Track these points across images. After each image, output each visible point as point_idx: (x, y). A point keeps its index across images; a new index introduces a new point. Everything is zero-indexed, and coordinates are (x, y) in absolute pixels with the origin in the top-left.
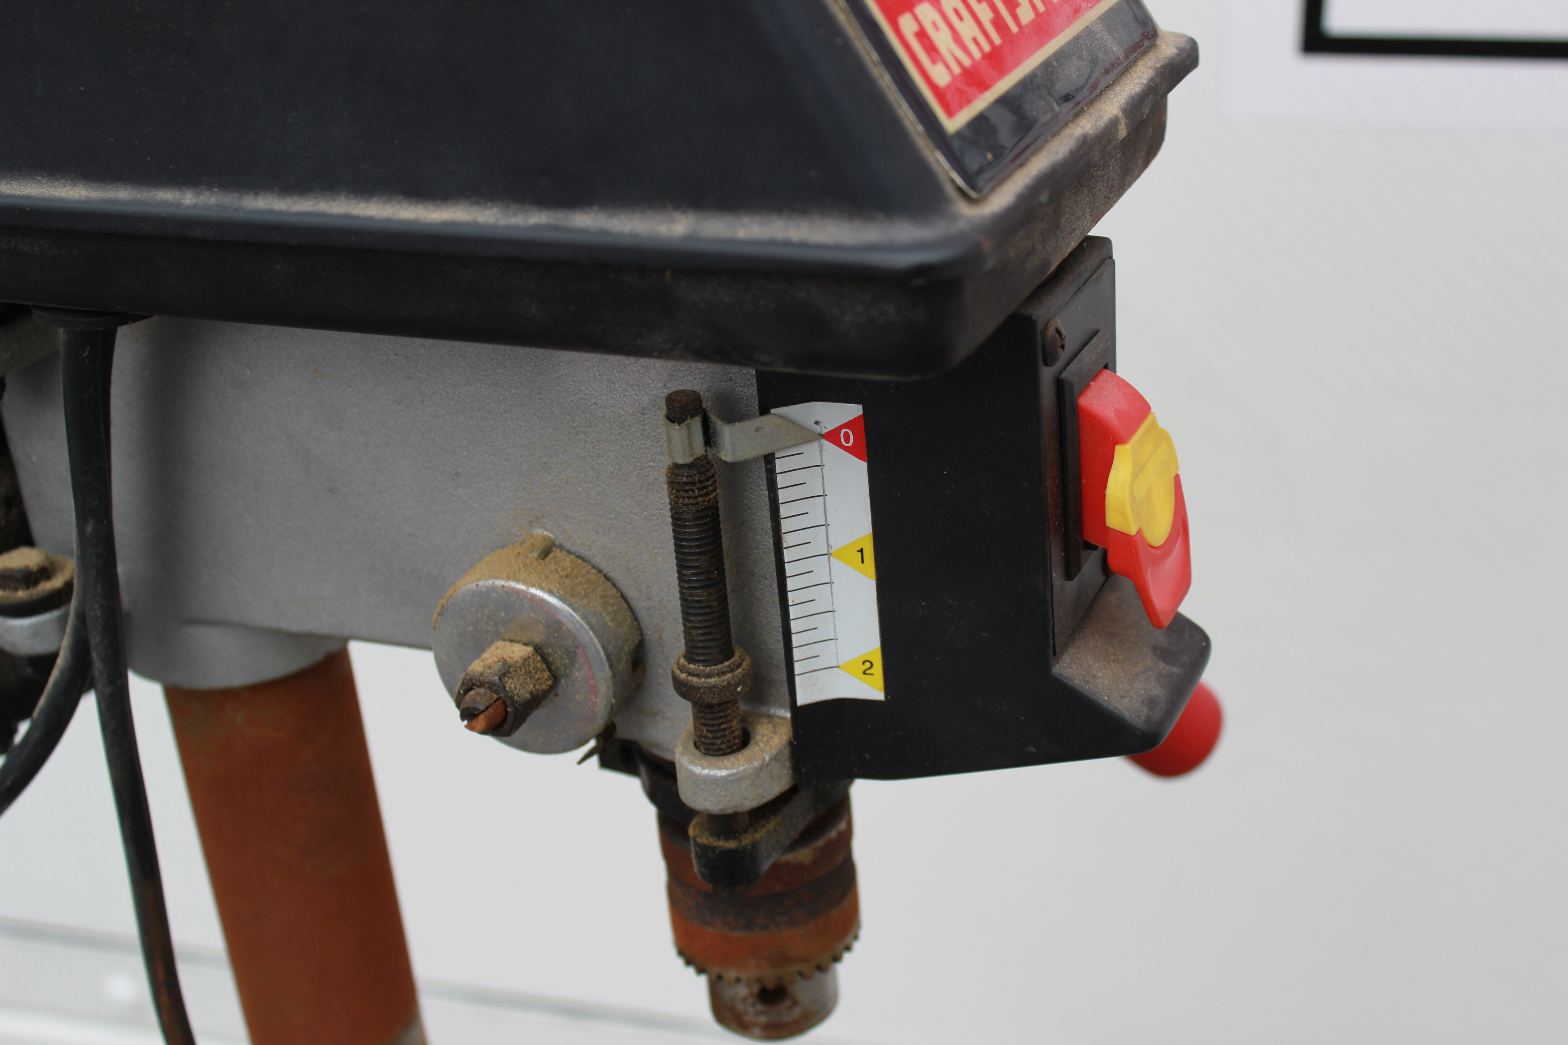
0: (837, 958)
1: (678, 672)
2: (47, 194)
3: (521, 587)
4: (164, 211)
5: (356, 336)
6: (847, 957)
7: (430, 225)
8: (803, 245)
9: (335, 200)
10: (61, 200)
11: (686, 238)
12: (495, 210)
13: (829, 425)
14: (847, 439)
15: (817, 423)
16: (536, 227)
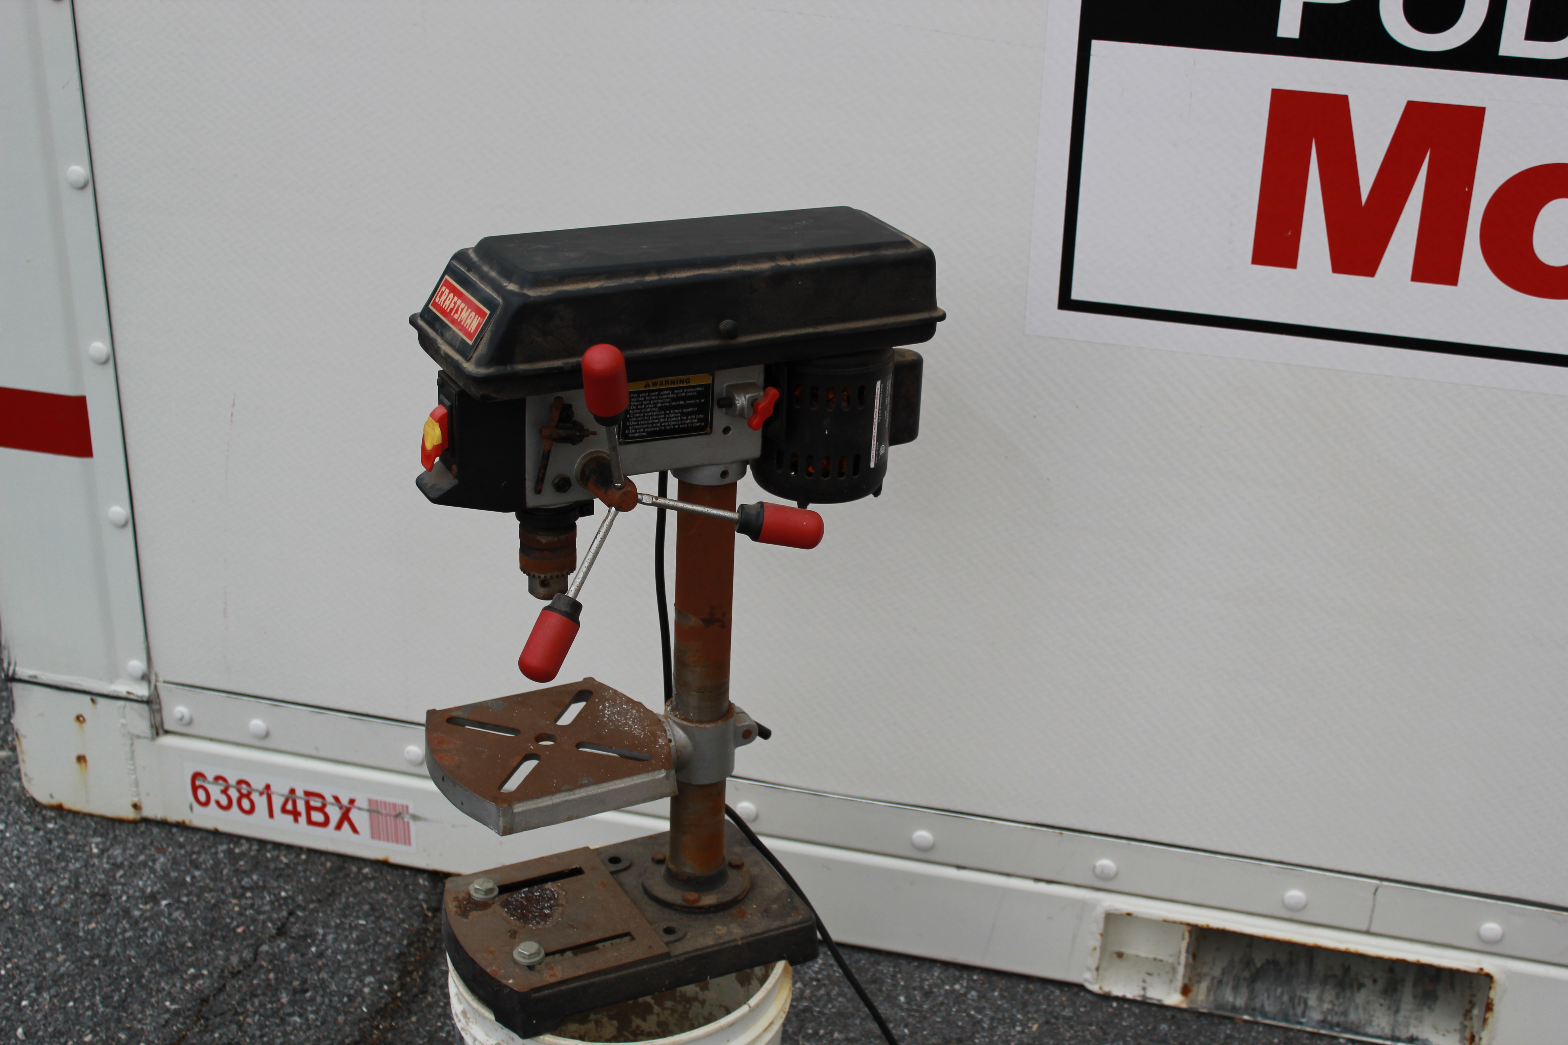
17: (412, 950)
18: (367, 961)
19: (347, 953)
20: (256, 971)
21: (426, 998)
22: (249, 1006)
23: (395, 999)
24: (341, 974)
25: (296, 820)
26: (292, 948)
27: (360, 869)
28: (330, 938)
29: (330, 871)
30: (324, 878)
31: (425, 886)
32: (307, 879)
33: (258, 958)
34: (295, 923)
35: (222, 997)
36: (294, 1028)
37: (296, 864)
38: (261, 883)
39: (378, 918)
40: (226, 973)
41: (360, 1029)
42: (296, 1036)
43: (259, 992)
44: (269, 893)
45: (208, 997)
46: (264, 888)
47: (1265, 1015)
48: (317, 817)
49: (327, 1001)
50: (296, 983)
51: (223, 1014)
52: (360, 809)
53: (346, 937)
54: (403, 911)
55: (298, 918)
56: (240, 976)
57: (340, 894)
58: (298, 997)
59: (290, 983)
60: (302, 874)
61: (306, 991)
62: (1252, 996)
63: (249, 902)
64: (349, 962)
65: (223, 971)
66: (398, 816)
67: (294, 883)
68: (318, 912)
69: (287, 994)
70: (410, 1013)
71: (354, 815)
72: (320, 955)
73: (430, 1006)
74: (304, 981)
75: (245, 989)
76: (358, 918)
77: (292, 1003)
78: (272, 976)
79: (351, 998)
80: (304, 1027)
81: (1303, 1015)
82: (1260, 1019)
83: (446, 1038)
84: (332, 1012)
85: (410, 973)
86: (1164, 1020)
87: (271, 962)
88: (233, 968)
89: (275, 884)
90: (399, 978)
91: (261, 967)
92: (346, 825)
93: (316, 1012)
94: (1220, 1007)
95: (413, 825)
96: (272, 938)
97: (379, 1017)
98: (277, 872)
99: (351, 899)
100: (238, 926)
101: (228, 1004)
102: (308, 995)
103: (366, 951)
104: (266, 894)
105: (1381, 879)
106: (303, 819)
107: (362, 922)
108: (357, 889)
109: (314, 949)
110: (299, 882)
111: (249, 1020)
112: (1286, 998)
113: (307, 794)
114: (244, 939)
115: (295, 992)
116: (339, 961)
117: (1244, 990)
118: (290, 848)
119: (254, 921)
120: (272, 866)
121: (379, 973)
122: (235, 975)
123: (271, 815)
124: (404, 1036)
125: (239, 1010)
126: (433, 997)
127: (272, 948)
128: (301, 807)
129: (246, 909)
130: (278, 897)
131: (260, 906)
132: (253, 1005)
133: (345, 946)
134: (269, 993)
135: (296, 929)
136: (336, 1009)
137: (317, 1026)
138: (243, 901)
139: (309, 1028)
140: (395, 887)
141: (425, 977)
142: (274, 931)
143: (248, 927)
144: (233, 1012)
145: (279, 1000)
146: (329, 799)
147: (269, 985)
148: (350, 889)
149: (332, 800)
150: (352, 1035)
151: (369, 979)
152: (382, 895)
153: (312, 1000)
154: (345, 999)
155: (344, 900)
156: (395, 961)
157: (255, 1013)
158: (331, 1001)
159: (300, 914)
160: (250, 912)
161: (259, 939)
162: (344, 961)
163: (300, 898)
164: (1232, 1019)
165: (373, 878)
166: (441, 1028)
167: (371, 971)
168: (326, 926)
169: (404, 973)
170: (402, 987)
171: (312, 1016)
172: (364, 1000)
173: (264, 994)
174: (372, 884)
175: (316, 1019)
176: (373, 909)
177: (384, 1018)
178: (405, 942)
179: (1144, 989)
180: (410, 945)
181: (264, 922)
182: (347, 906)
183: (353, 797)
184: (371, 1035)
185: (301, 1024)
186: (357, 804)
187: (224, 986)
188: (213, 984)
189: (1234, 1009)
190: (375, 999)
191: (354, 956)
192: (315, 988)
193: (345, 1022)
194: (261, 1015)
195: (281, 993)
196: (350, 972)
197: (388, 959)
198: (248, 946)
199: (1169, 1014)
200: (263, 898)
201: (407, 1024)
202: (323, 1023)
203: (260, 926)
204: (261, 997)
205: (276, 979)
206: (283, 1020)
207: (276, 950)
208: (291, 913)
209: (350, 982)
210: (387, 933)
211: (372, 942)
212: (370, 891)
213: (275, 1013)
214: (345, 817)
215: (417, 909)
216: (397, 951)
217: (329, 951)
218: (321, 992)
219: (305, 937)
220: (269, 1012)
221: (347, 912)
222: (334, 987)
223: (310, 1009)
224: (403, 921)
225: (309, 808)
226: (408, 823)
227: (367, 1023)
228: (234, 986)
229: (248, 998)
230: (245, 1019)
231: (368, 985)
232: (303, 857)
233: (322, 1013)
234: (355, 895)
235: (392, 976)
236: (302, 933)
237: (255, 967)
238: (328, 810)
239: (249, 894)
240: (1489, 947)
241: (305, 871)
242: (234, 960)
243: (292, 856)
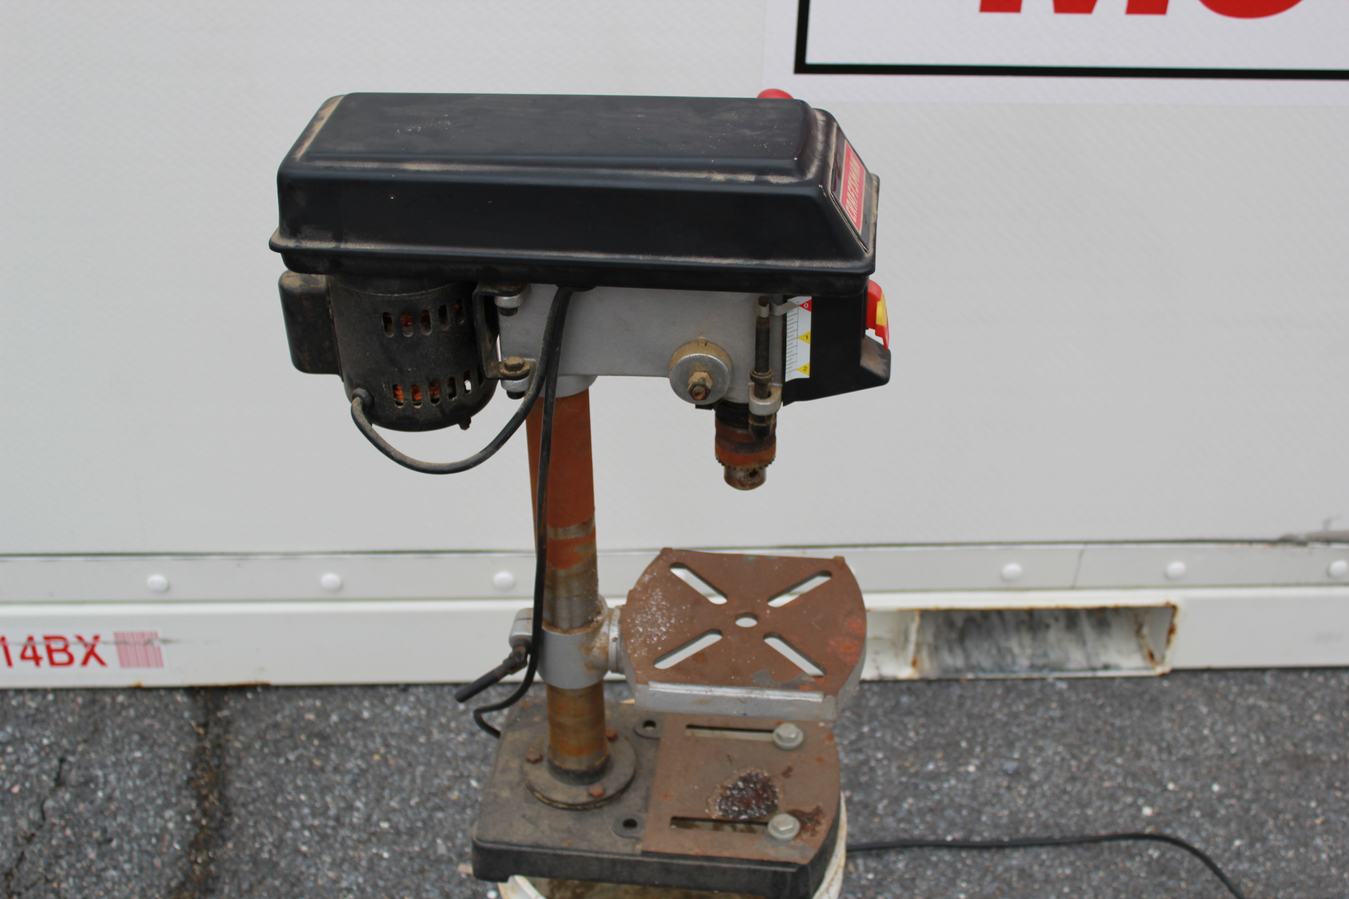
0: (766, 466)
1: (752, 374)
2: (590, 257)
3: (705, 355)
4: (633, 262)
5: (683, 291)
6: (770, 466)
7: (724, 264)
8: (832, 268)
9: (691, 258)
10: (596, 259)
11: (800, 267)
12: (742, 260)
13: (801, 303)
14: (806, 305)
15: (798, 302)
16: (755, 264)
17: (199, 773)
18: (159, 795)
19: (136, 789)
20: (51, 831)
21: (232, 821)
22: (58, 870)
23: (202, 828)
24: (139, 814)
25: (37, 663)
26: (77, 797)
27: (114, 699)
28: (112, 778)
29: (84, 706)
30: (80, 716)
31: (184, 703)
32: (64, 720)
33: (47, 816)
34: (70, 770)
35: (26, 866)
36: (114, 883)
37: (47, 707)
38: (18, 735)
39: (152, 747)
40: (20, 840)
41: (181, 869)
42: (119, 891)
43: (62, 852)
44: (32, 744)
45: (11, 869)
46: (23, 739)
47: (983, 670)
48: (60, 657)
49: (136, 846)
50: (97, 834)
51: (33, 885)
52: (106, 643)
53: (128, 774)
54: (173, 733)
55: (71, 764)
56: (36, 840)
57: (104, 730)
58: (104, 848)
59: (90, 835)
60: (56, 716)
61: (110, 840)
62: (967, 656)
63: (14, 757)
64: (142, 800)
65: (15, 839)
66: (148, 642)
67: (53, 727)
68: (89, 753)
69: (93, 848)
70: (224, 840)
71: (99, 650)
72: (109, 798)
73: (240, 828)
74: (104, 831)
75: (46, 852)
76: (131, 750)
77: (101, 856)
78: (68, 832)
79: (160, 838)
80: (124, 880)
81: (1014, 663)
82: (982, 675)
83: (270, 859)
84: (146, 857)
85: (206, 797)
86: (902, 692)
87: (61, 817)
88: (25, 832)
89: (33, 732)
90: (199, 805)
91: (53, 825)
92: (92, 660)
93: (130, 860)
94: (946, 671)
95: (164, 649)
96: (53, 792)
97: (193, 851)
98: (30, 719)
99: (118, 733)
100: (13, 785)
101: (35, 872)
102: (114, 844)
103: (153, 783)
104: (27, 745)
105: (1086, 543)
106: (45, 662)
107: (138, 754)
108: (119, 720)
109: (100, 794)
110: (56, 724)
111: (64, 885)
112: (994, 651)
113: (47, 638)
114: (24, 799)
115: (99, 844)
116: (131, 802)
117: (958, 651)
118: (33, 691)
119: (26, 777)
120: (22, 713)
121: (176, 804)
122: (29, 839)
123: (9, 663)
124: (227, 865)
125: (50, 876)
126: (240, 818)
127: (57, 802)
128: (42, 651)
129: (13, 766)
130: (41, 747)
131: (27, 760)
132: (62, 868)
133: (130, 783)
134: (73, 851)
135: (74, 776)
136: (148, 852)
137: (136, 876)
138: (8, 758)
139: (129, 880)
140: (157, 710)
141: (222, 797)
142: (52, 784)
143: (23, 785)
144: (43, 881)
145: (86, 856)
146: (71, 638)
147: (69, 843)
148: (112, 721)
149: (75, 640)
150: (175, 876)
151: (169, 813)
152: (147, 721)
153: (120, 848)
154: (154, 841)
155: (110, 735)
156: (186, 788)
157: (67, 876)
158: (139, 845)
159: (71, 759)
160: (18, 768)
161: (39, 795)
162: (136, 799)
163: (65, 742)
164: (957, 681)
165: (131, 705)
166: (261, 849)
167: (168, 805)
168: (103, 766)
169: (201, 798)
170: (205, 813)
171: (127, 866)
172: (172, 836)
173: (69, 853)
174: (132, 712)
175: (133, 869)
176: (143, 738)
177: (199, 850)
178: (189, 766)
179: (878, 668)
180: (194, 767)
181: (38, 777)
182: (115, 740)
183: (96, 632)
184: (193, 871)
185: (120, 878)
186: (102, 638)
187: (23, 853)
188: (10, 855)
189: (957, 670)
190: (183, 833)
191: (143, 792)
192: (119, 836)
193: (163, 864)
194: (74, 877)
195: (86, 849)
196: (147, 811)
197: (179, 788)
198: (31, 806)
199: (904, 686)
200: (26, 750)
201: (225, 853)
202: (141, 869)
203: (35, 781)
204: (67, 858)
205: (75, 834)
206: (98, 876)
207: (62, 803)
208: (62, 760)
209: (151, 821)
210: (167, 761)
211: (155, 773)
212: (133, 720)
213: (88, 870)
214: (91, 653)
215: (186, 729)
216: (185, 778)
217: (117, 793)
218: (126, 838)
219: (86, 783)
220: (82, 872)
221: (119, 747)
222: (136, 830)
223: (121, 859)
224: (178, 744)
225: (50, 651)
226: (159, 649)
227: (184, 860)
228: (33, 852)
229: (53, 861)
230: (59, 884)
231: (171, 819)
232: (50, 697)
233: (136, 860)
234: (120, 727)
235: (190, 805)
236: (82, 780)
237: (46, 827)
238: (71, 649)
239: (10, 749)
240: (1172, 582)
241: (58, 711)
242: (23, 824)
243: (39, 698)
